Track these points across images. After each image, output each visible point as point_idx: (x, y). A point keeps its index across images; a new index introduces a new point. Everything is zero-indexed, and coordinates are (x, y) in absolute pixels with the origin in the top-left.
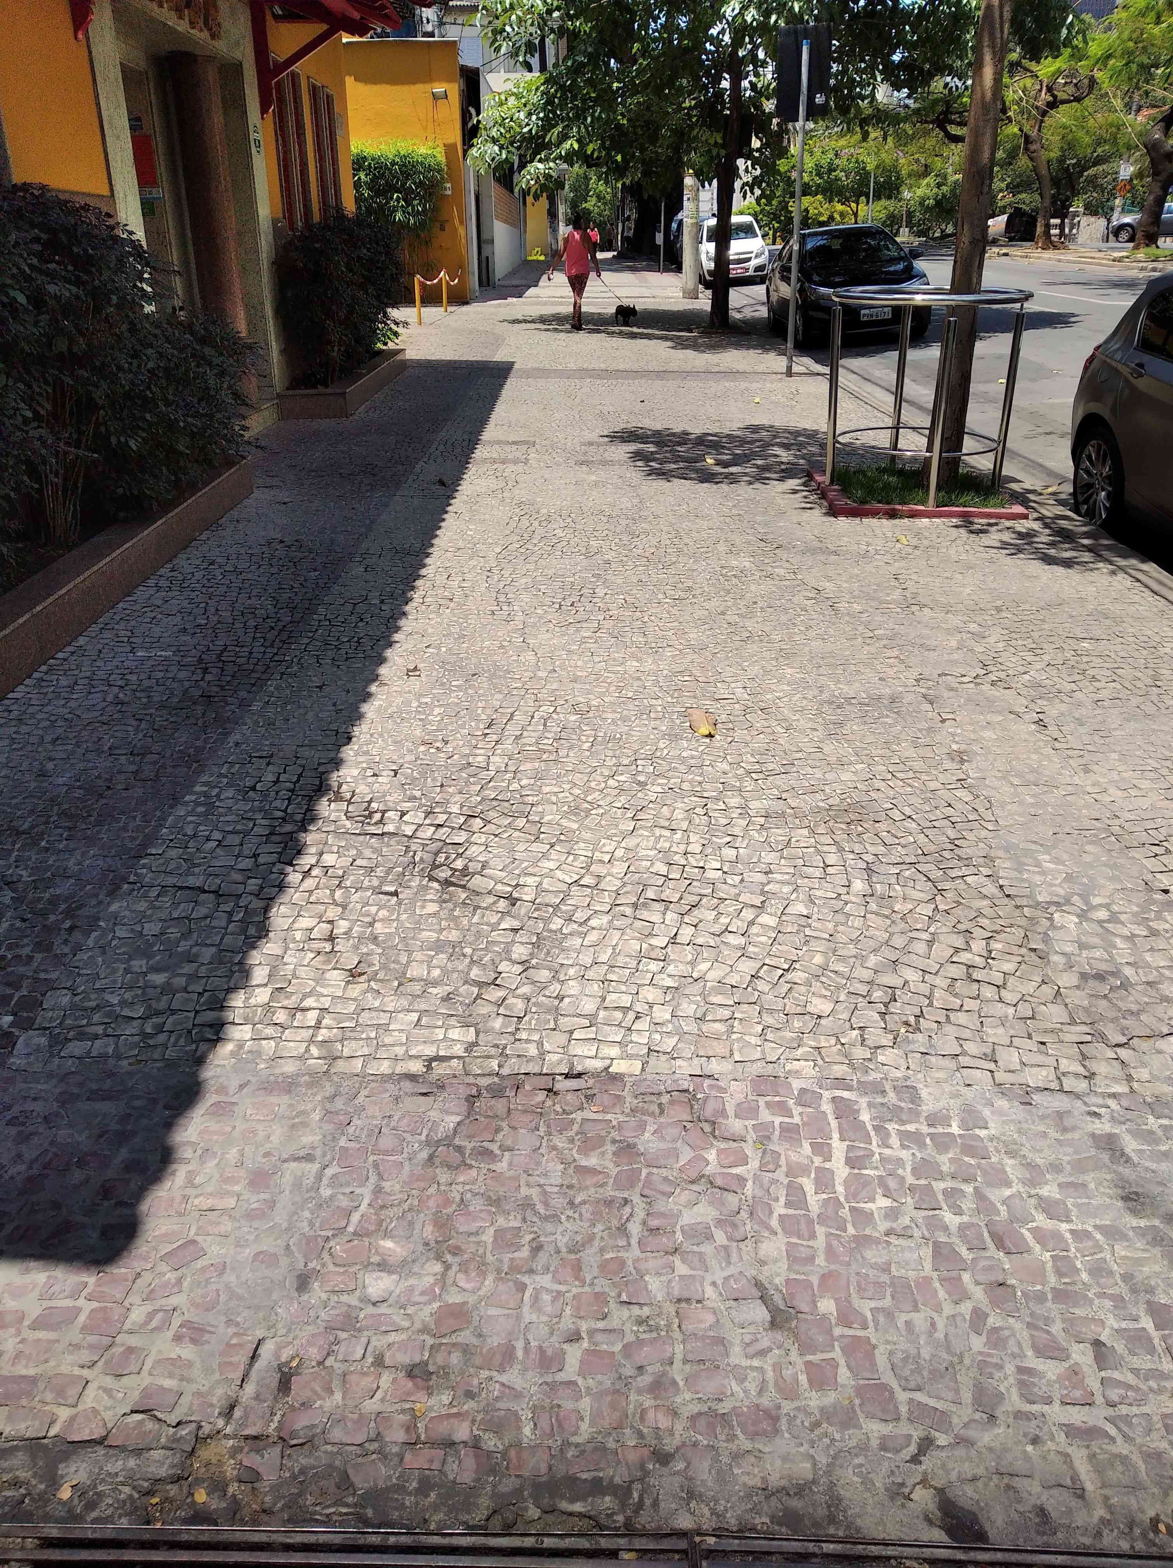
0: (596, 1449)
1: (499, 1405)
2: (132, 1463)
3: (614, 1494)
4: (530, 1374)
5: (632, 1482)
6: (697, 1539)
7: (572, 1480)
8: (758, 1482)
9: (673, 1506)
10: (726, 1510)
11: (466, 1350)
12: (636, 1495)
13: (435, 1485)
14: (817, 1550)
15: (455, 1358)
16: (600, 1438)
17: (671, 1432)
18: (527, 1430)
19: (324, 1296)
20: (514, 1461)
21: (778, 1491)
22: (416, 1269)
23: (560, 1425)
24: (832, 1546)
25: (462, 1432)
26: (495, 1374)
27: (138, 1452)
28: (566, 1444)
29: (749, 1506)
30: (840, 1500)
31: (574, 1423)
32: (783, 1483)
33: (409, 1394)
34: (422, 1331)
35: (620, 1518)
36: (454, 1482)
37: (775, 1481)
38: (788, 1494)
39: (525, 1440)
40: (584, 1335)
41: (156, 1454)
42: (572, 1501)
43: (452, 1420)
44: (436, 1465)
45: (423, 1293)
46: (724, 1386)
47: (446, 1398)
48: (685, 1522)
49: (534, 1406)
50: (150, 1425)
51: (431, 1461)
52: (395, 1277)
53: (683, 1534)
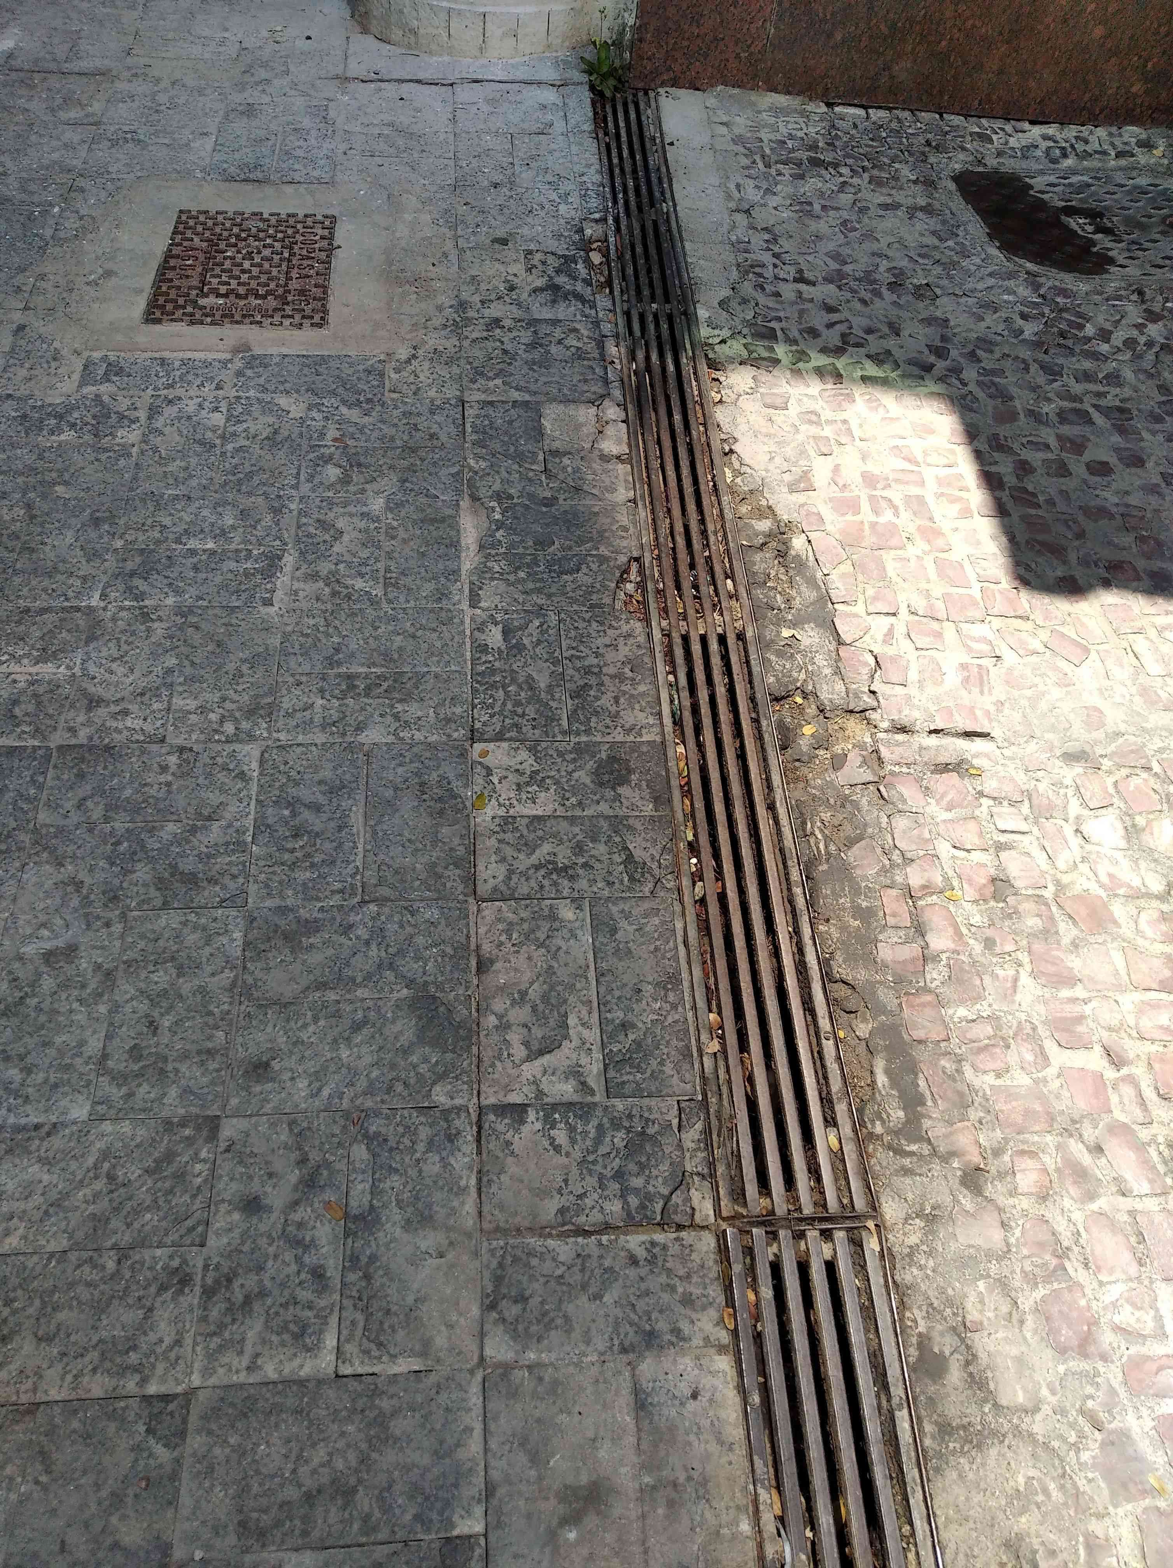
0: (961, 1094)
1: (987, 979)
2: (827, 671)
3: (908, 1121)
4: (1042, 1009)
5: (929, 1141)
6: (871, 1224)
7: (913, 1069)
8: (973, 1315)
9: (910, 1197)
10: (921, 1268)
11: (1048, 933)
12: (914, 1148)
13: (869, 924)
14: (895, 1401)
15: (1032, 923)
16: (978, 1100)
17: (1013, 1192)
18: (962, 1012)
19: (1068, 781)
20: (918, 1001)
21: (968, 1347)
22: (1143, 864)
23: (980, 1050)
24: (907, 1425)
25: (939, 941)
26: (1028, 968)
27: (838, 672)
28: (959, 1060)
29: (936, 1304)
30: (979, 1446)
31: (990, 1066)
32: (982, 1355)
33: (970, 881)
34: (1058, 883)
35: (879, 1129)
36: (876, 941)
37: (983, 1344)
38: (968, 1363)
39: (950, 1012)
40: (1125, 1071)
41: (840, 687)
42: (887, 1072)
43: (951, 930)
44: (891, 921)
45: (1111, 876)
46: (1111, 1271)
47: (976, 919)
48: (891, 1210)
49: (998, 1018)
50: (865, 671)
51: (894, 915)
52: (1123, 844)
53: (874, 1206)
